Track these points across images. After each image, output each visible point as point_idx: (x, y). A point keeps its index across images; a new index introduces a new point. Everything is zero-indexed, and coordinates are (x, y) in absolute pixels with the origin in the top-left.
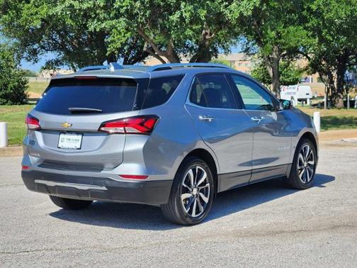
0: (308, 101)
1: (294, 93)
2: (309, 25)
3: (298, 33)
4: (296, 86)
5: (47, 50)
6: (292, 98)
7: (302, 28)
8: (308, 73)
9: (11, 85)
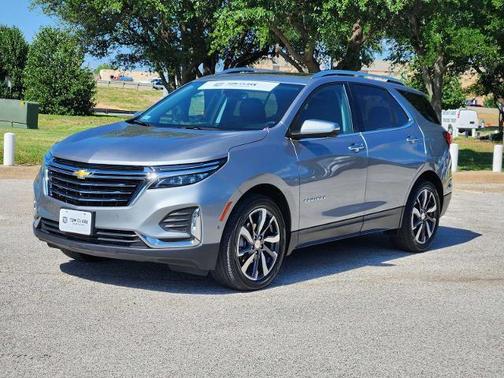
0: (474, 131)
1: (454, 120)
2: (489, 27)
3: (473, 38)
4: (457, 110)
5: (121, 44)
6: (450, 127)
7: (478, 31)
8: (478, 94)
9: (74, 88)
